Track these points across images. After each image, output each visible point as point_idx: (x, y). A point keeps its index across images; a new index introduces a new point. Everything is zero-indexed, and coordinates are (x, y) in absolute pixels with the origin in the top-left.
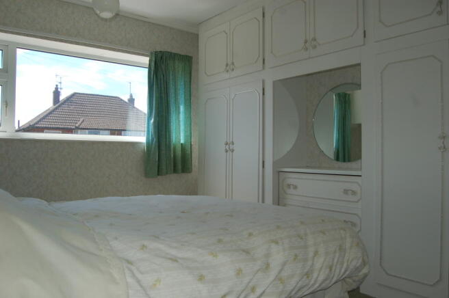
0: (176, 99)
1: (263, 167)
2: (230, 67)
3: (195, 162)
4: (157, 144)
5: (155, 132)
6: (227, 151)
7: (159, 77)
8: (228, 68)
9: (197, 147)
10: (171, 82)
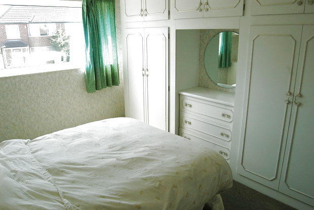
0: (105, 34)
1: (169, 90)
2: (144, 12)
3: (121, 76)
4: (94, 69)
5: (91, 60)
6: (143, 75)
7: (91, 18)
8: (142, 13)
9: (122, 66)
10: (100, 20)
